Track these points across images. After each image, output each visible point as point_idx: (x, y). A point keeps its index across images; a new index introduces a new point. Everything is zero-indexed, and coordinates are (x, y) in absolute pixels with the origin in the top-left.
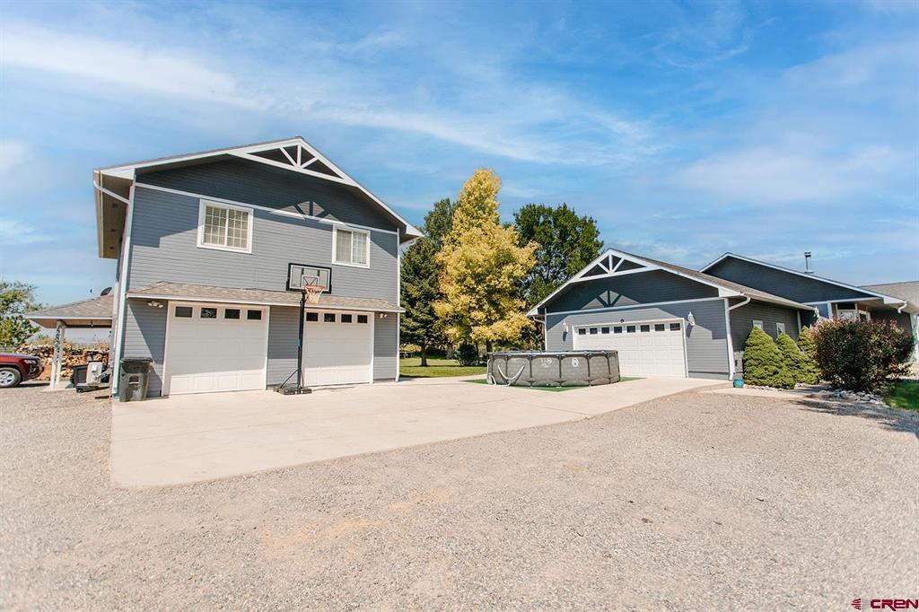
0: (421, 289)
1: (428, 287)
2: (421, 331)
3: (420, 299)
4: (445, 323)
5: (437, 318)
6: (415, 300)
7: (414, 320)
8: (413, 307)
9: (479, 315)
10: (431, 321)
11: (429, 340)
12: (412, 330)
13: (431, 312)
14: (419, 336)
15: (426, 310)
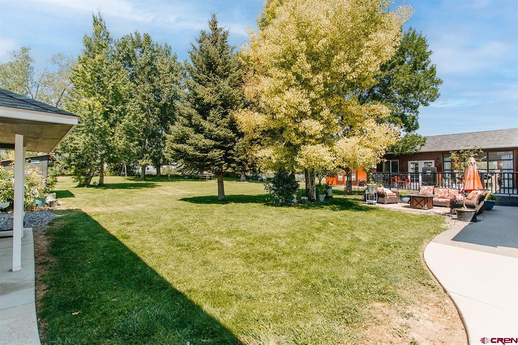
0: (217, 92)
1: (228, 87)
2: (216, 154)
3: (215, 106)
4: (252, 141)
5: (241, 135)
6: (209, 106)
7: (206, 137)
8: (205, 118)
9: (313, 126)
10: (232, 140)
11: (228, 166)
12: (202, 151)
13: (232, 126)
14: (212, 160)
15: (225, 122)
